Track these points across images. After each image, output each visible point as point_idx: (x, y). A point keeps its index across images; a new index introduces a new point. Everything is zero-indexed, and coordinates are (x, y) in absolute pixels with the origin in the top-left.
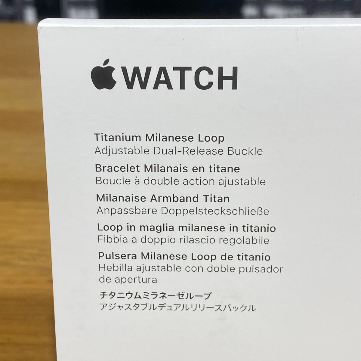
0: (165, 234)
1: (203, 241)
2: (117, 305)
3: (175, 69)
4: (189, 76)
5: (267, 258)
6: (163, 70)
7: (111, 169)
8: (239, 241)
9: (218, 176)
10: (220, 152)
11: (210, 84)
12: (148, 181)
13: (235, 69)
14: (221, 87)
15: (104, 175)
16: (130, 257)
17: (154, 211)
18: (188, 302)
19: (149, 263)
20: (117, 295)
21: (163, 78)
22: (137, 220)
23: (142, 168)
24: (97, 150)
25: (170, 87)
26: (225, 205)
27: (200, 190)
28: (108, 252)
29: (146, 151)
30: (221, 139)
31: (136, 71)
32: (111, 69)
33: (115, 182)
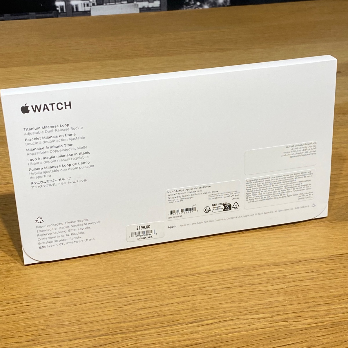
0: (52, 159)
1: (66, 160)
2: (37, 186)
3: (50, 104)
4: (55, 106)
5: (89, 163)
6: (45, 105)
7: (31, 140)
8: (78, 158)
9: (68, 138)
10: (68, 129)
11: (62, 108)
12: (44, 142)
13: (70, 102)
14: (66, 108)
15: (29, 142)
16: (41, 169)
17: (47, 152)
18: (63, 182)
19: (47, 170)
20: (37, 183)
21: (46, 108)
22: (42, 156)
23: (42, 138)
24: (25, 134)
25: (48, 110)
26: (72, 147)
27: (63, 143)
28: (32, 169)
29: (42, 132)
30: (68, 125)
31: (36, 106)
32: (28, 107)
33: (33, 144)
